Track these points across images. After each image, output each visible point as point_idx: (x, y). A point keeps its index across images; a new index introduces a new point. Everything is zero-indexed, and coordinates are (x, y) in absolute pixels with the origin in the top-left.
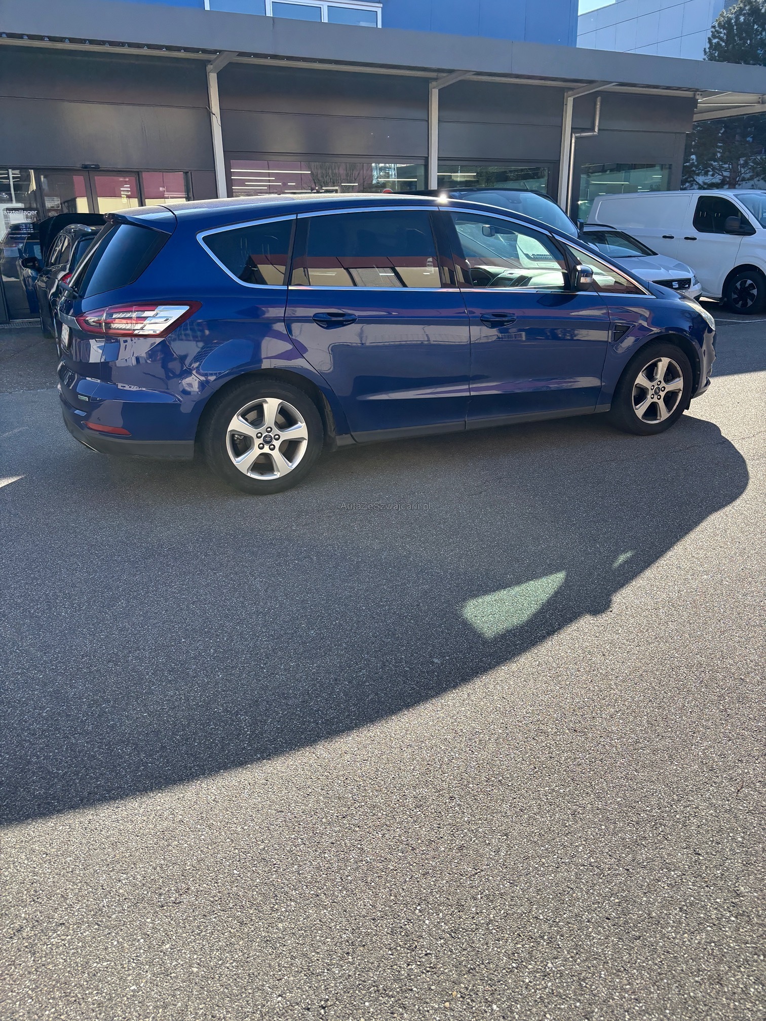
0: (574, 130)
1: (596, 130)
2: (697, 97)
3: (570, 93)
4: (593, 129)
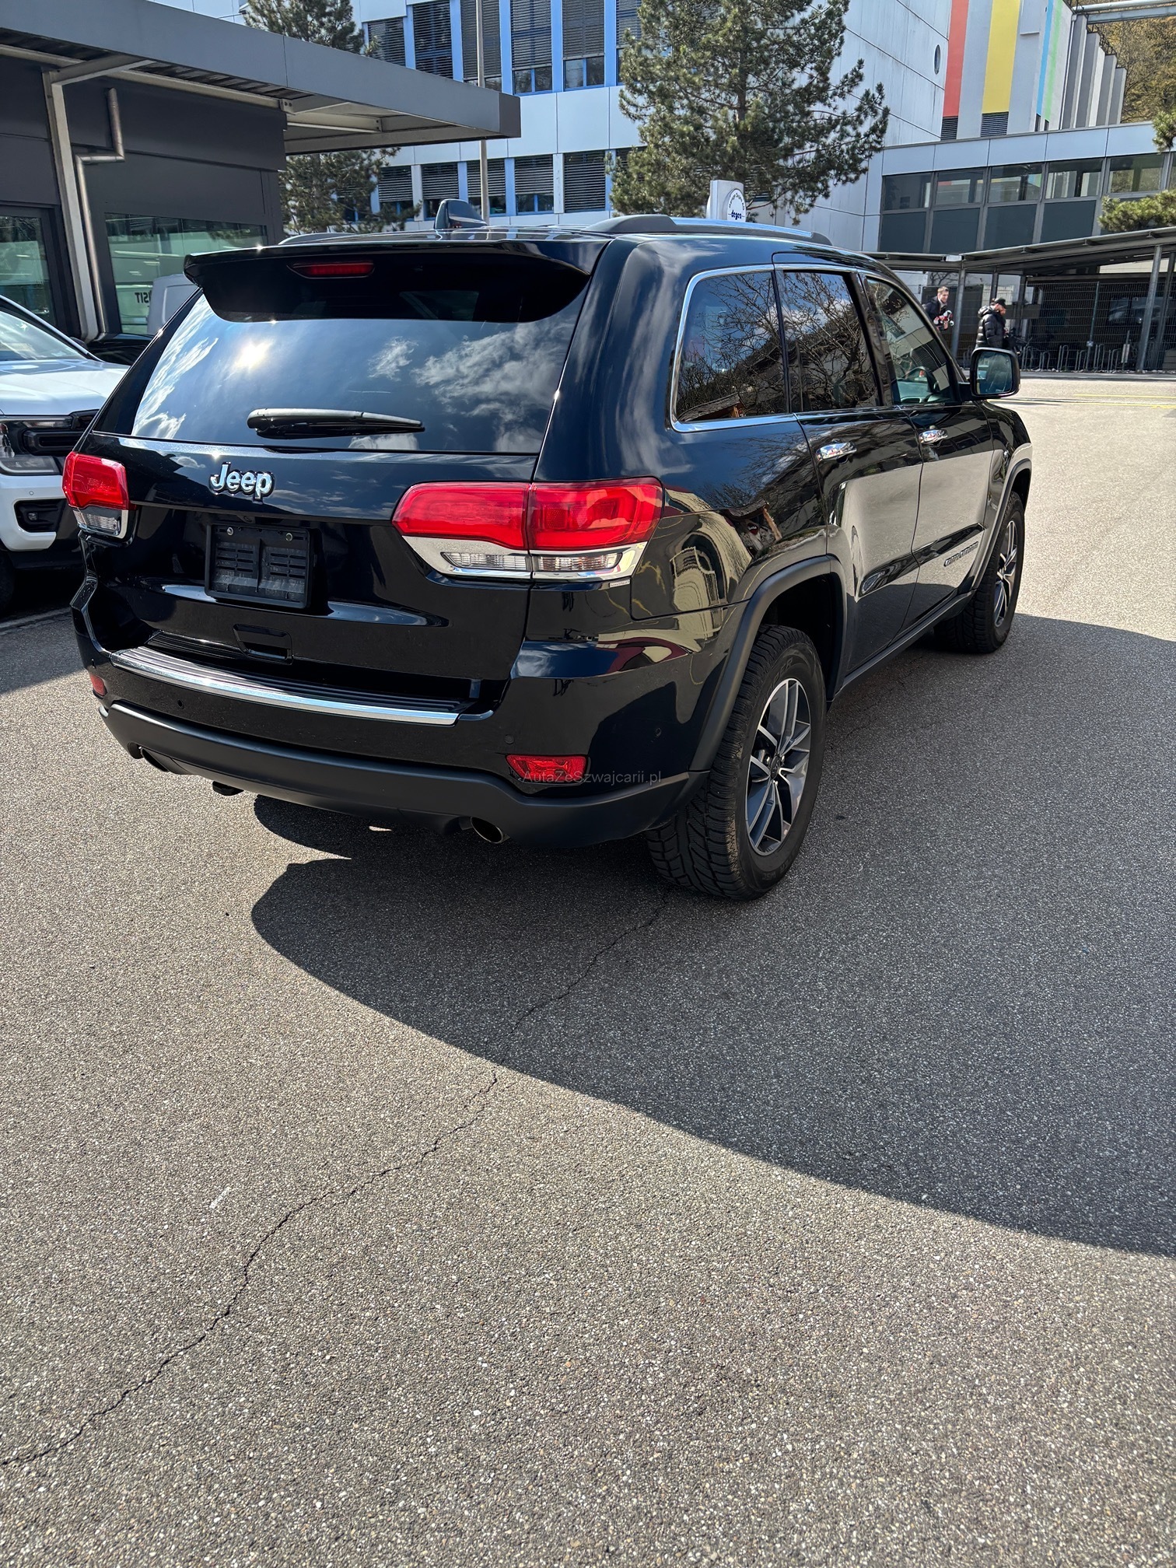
0: (77, 148)
1: (121, 151)
2: (286, 109)
3: (53, 74)
4: (112, 150)
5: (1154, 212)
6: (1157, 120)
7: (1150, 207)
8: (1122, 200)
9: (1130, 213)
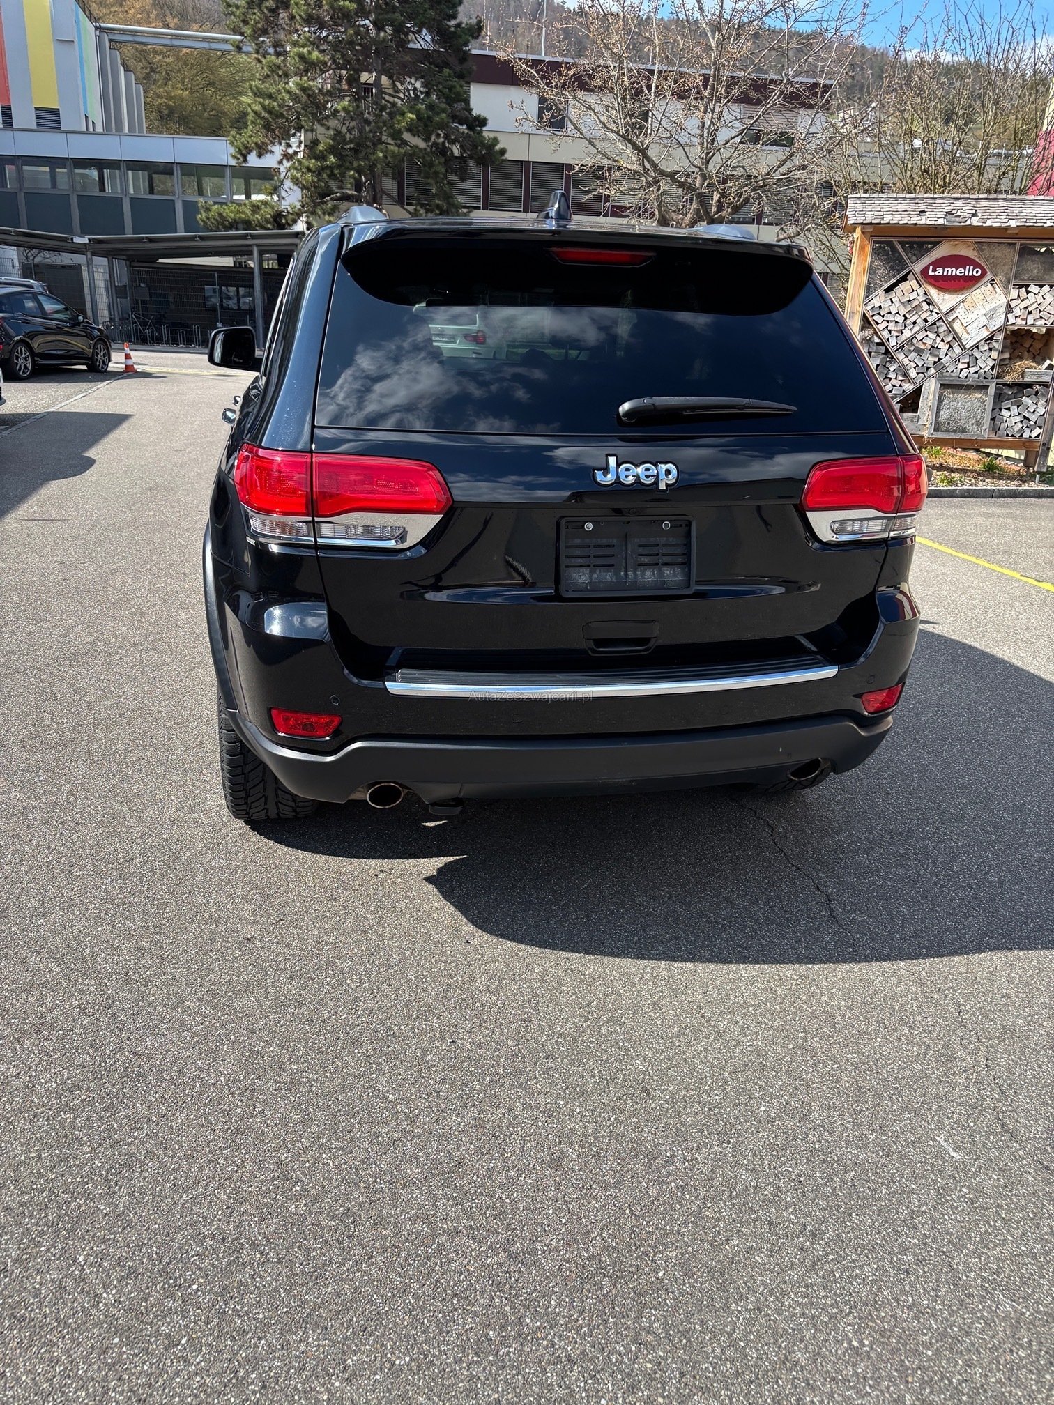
5: (243, 216)
6: (230, 138)
7: (239, 212)
8: (215, 203)
9: (224, 214)
